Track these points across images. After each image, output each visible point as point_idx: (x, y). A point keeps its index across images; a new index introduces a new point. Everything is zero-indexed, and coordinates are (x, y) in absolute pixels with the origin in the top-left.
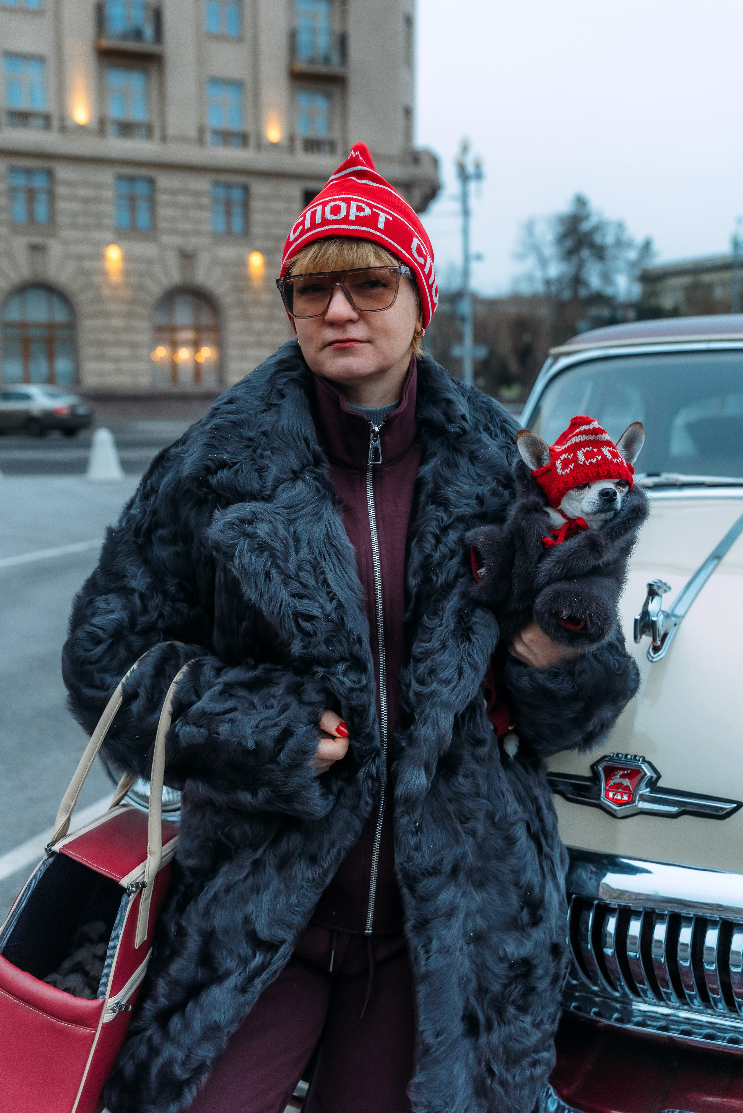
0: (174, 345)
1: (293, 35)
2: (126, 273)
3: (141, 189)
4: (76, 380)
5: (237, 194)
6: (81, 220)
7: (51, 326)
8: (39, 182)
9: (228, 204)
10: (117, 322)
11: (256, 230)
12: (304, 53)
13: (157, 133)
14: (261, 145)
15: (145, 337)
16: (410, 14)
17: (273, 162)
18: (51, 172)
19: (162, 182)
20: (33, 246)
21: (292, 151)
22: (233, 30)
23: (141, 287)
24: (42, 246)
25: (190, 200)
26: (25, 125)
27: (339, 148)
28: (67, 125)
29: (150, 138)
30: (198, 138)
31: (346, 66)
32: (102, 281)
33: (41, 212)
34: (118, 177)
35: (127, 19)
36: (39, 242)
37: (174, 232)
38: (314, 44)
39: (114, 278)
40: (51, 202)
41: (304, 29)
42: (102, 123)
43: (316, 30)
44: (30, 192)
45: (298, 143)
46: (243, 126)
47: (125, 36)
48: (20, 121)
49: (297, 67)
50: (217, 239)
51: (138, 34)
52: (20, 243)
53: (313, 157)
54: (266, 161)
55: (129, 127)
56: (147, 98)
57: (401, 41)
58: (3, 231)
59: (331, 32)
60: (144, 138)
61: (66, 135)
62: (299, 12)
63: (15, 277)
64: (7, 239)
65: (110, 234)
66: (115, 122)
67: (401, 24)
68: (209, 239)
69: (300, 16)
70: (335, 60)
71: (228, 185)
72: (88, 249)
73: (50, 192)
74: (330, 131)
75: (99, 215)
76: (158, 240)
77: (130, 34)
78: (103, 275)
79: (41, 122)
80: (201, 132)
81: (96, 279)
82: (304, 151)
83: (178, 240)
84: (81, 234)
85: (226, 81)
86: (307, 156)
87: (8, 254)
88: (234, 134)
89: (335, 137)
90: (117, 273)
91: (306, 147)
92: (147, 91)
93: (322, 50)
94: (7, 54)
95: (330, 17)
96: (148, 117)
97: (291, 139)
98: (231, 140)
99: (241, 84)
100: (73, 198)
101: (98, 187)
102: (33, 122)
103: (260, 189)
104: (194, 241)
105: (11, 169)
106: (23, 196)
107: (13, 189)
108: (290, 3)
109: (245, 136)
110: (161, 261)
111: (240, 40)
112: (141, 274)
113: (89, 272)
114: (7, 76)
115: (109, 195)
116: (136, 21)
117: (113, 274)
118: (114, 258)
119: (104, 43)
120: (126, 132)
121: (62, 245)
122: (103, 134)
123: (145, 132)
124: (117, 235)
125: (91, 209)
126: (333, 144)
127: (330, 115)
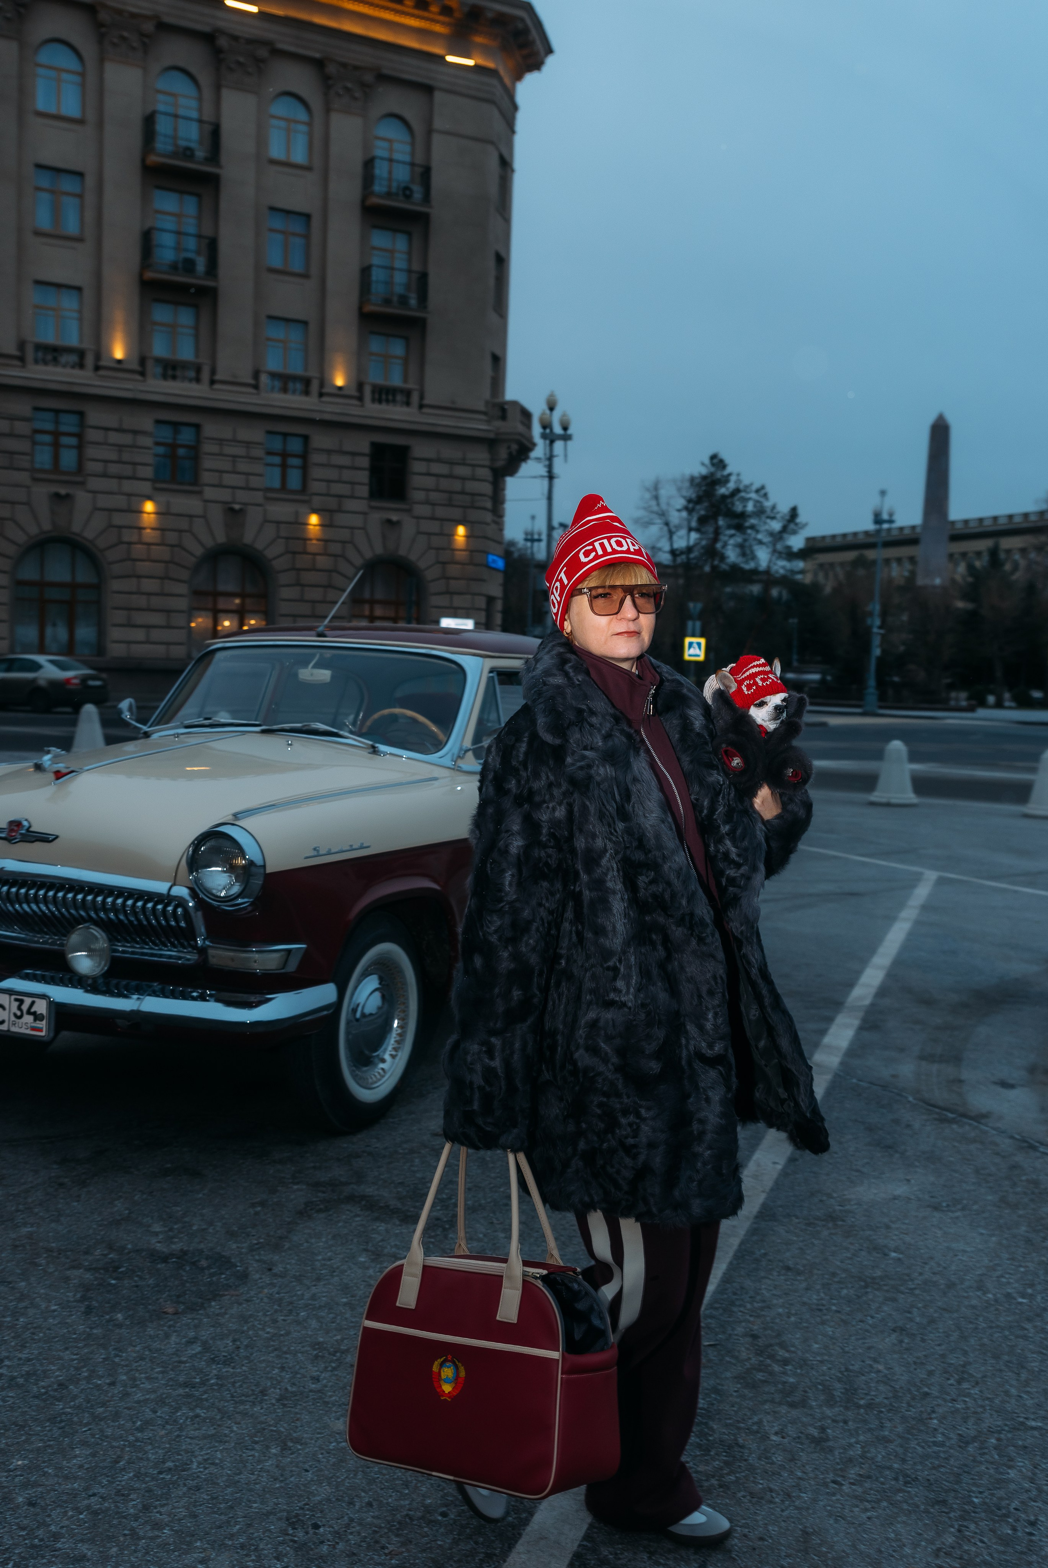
0: (216, 614)
1: (366, 272)
2: (162, 529)
3: (185, 436)
4: (100, 648)
5: (295, 446)
6: (113, 469)
7: (73, 586)
8: (69, 424)
9: (284, 455)
10: (149, 585)
11: (316, 487)
12: (378, 289)
13: (205, 375)
14: (325, 390)
15: (182, 604)
16: (503, 253)
17: (338, 411)
18: (81, 414)
19: (211, 428)
20: (57, 495)
21: (360, 399)
22: (297, 266)
23: (179, 546)
24: (68, 496)
25: (240, 451)
26: (55, 361)
27: (415, 398)
28: (103, 363)
29: (198, 380)
30: (252, 382)
31: (425, 307)
32: (135, 538)
33: (68, 458)
34: (158, 422)
35: (178, 248)
36: (63, 491)
37: (220, 486)
38: (389, 283)
39: (149, 535)
40: (80, 447)
41: (378, 266)
42: (143, 361)
43: (392, 269)
44: (56, 434)
45: (367, 391)
46: (306, 369)
47: (174, 267)
48: (49, 357)
49: (369, 308)
50: (270, 495)
51: (189, 266)
52: (42, 492)
53: (384, 406)
54: (330, 409)
55: (174, 368)
56: (197, 336)
57: (492, 282)
58: (23, 477)
59: (409, 271)
60: (190, 380)
61: (102, 372)
62: (374, 248)
63: (33, 530)
64: (28, 487)
65: (146, 487)
66: (158, 361)
67: (491, 263)
68: (260, 494)
69: (376, 252)
70: (413, 302)
71: (285, 435)
72: (120, 501)
73: (79, 436)
74: (405, 379)
75: (135, 464)
76: (200, 493)
77: (180, 265)
78: (136, 531)
79: (73, 358)
80: (256, 374)
81: (128, 536)
82: (373, 400)
83: (225, 495)
84: (113, 484)
85: (287, 320)
86: (377, 406)
87: (27, 503)
88: (294, 378)
89: (410, 385)
90: (153, 529)
91: (377, 396)
92: (196, 328)
93: (399, 290)
94: (38, 282)
95: (409, 253)
96: (197, 356)
97: (360, 386)
98: (291, 385)
99: (305, 323)
100: (105, 443)
101: (135, 432)
102: (64, 359)
103: (321, 440)
104: (243, 496)
105: (36, 409)
106: (47, 438)
107: (36, 431)
108: (364, 238)
109: (307, 382)
110: (204, 517)
111: (306, 276)
112: (180, 531)
113: (120, 527)
114: (37, 307)
115: (148, 441)
116: (186, 250)
117: (148, 531)
118: (149, 513)
119: (149, 275)
120: (170, 372)
121: (90, 495)
122: (143, 374)
123: (192, 374)
124: (156, 489)
125: (126, 457)
126: (408, 393)
127: (406, 361)
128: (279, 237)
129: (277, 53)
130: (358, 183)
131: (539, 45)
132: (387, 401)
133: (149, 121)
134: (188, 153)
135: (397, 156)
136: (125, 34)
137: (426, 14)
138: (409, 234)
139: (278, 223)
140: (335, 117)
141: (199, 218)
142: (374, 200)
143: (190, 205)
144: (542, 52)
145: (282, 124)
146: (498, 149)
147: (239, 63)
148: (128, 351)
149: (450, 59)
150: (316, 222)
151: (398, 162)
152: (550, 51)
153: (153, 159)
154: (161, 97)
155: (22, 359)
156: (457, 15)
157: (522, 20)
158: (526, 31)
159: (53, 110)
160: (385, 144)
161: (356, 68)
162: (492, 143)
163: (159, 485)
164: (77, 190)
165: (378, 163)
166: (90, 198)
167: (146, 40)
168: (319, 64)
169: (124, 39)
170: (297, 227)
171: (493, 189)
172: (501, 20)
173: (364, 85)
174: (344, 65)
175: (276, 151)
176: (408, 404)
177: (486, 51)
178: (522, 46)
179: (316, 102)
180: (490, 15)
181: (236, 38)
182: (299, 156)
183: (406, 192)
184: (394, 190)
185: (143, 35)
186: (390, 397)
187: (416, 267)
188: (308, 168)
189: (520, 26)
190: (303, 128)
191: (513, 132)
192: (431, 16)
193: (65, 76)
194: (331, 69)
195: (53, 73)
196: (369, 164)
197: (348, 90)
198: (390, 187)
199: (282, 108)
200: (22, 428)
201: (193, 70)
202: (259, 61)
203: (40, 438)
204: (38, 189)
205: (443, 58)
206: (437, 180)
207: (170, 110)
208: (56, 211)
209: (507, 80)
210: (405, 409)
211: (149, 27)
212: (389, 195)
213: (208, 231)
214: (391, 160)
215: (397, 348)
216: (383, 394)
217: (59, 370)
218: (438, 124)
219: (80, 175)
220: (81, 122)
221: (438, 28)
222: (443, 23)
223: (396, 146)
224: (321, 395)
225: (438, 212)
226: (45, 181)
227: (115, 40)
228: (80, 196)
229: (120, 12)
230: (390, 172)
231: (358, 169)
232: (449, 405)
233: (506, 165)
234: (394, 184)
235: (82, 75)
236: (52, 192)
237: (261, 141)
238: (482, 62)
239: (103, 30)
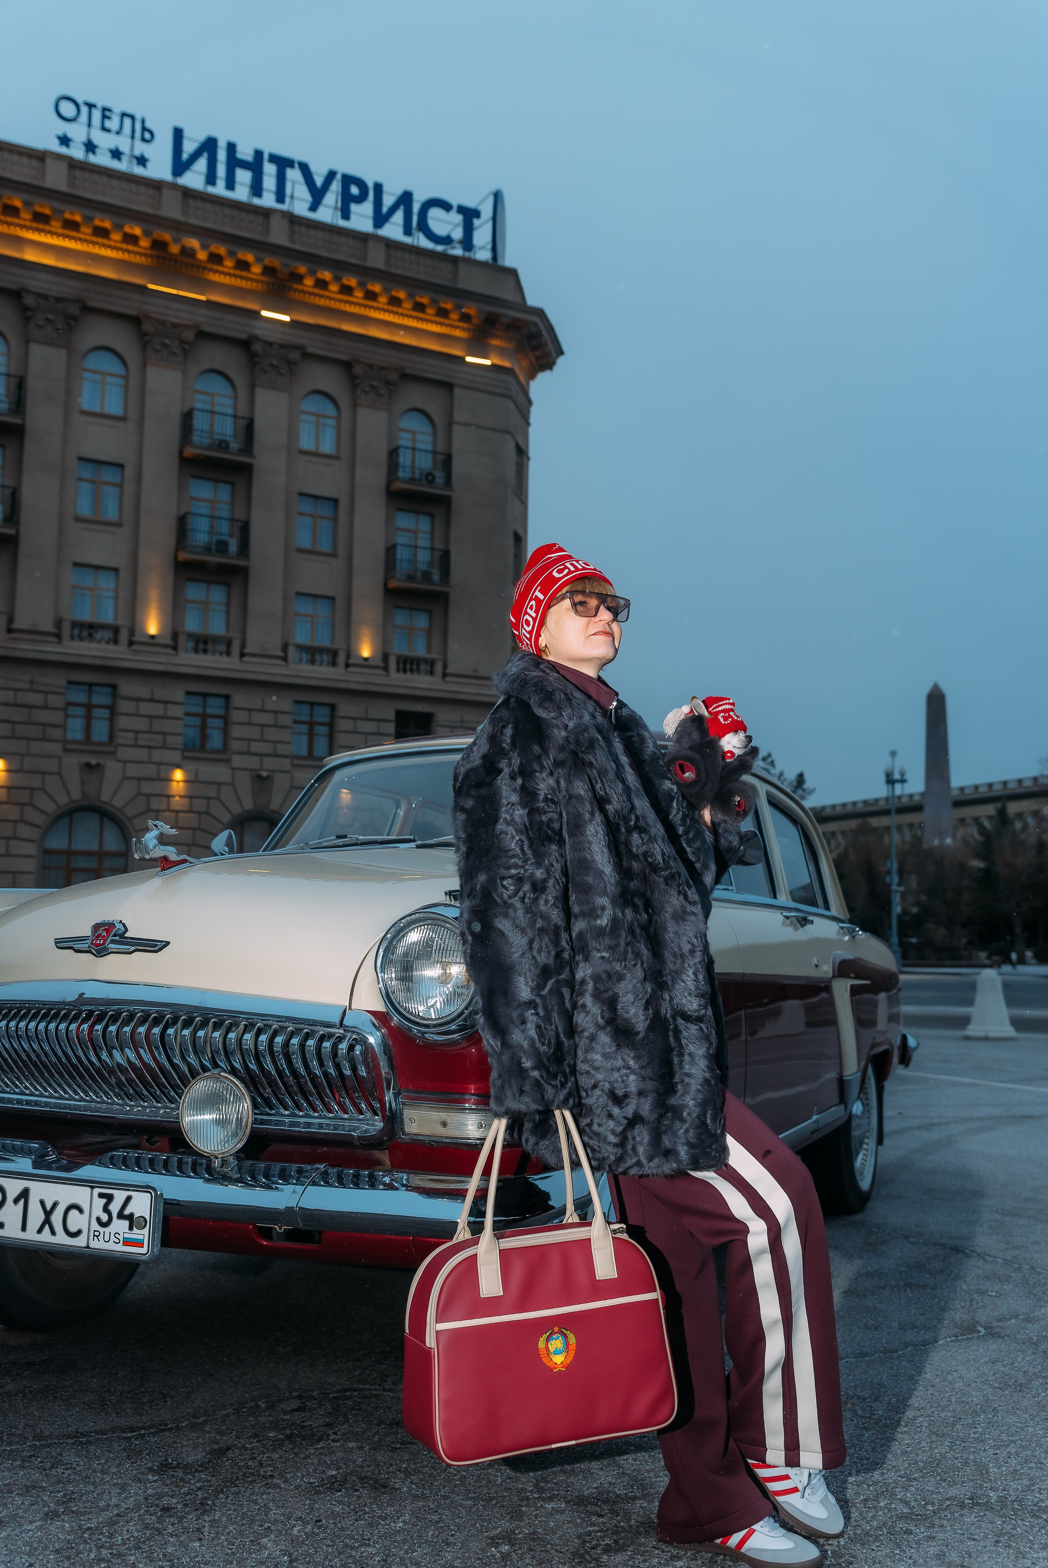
1: (391, 550)
2: (191, 798)
3: (215, 707)
5: (322, 715)
6: (143, 739)
7: (100, 855)
8: (101, 698)
9: (311, 724)
12: (402, 568)
13: (236, 648)
14: (351, 661)
16: (521, 533)
17: (364, 680)
18: (114, 687)
19: (238, 699)
20: (88, 765)
21: (386, 669)
22: (325, 545)
23: (208, 813)
24: (98, 765)
25: (268, 719)
26: (91, 637)
27: (439, 667)
28: (136, 638)
29: (228, 653)
30: (282, 654)
31: (448, 582)
32: (164, 806)
33: (100, 731)
34: (188, 693)
35: (211, 532)
36: (93, 762)
37: (249, 753)
38: (414, 561)
39: (177, 802)
40: (112, 720)
41: (402, 545)
42: (175, 636)
43: (416, 547)
44: (89, 707)
45: (393, 661)
46: (333, 642)
47: (208, 549)
48: (85, 634)
49: (393, 584)
50: (296, 762)
51: (222, 547)
52: (72, 762)
53: (408, 675)
54: (356, 679)
55: (205, 642)
56: (228, 612)
57: (511, 558)
58: (55, 748)
59: (432, 549)
60: (221, 654)
61: (135, 647)
62: (398, 529)
63: (63, 799)
64: (60, 758)
65: (176, 756)
66: (190, 636)
67: (511, 541)
68: (288, 761)
69: (399, 533)
70: (436, 577)
71: (312, 704)
72: (150, 770)
73: (112, 708)
74: (429, 650)
75: (165, 734)
76: (229, 761)
77: (214, 547)
78: (165, 799)
79: (108, 634)
80: (285, 647)
81: (155, 804)
82: (398, 670)
83: (253, 763)
84: (143, 754)
85: (315, 596)
86: (401, 675)
87: (59, 774)
88: (322, 650)
89: (433, 656)
90: (181, 796)
91: (401, 666)
92: (228, 605)
93: (422, 567)
94: (76, 564)
95: (432, 533)
96: (228, 630)
97: (385, 657)
98: (318, 657)
99: (332, 599)
100: (137, 715)
101: (166, 703)
102: (98, 635)
103: (346, 708)
104: (271, 763)
105: (70, 683)
106: (80, 711)
107: (69, 704)
108: (389, 521)
109: (334, 653)
110: (232, 784)
111: (333, 555)
112: (208, 798)
113: (148, 796)
114: (74, 587)
115: (176, 711)
116: (220, 534)
117: (177, 798)
118: (178, 782)
119: (183, 556)
120: (201, 646)
121: (121, 764)
122: (175, 648)
123: (223, 648)
124: (184, 758)
125: (157, 726)
126: (432, 663)
127: (429, 632)
128: (309, 520)
129: (307, 356)
130: (383, 469)
131: (551, 347)
132: (412, 671)
133: (187, 418)
134: (223, 445)
135: (419, 446)
136: (167, 342)
137: (446, 321)
138: (432, 516)
139: (307, 507)
140: (361, 412)
141: (232, 503)
142: (399, 485)
143: (224, 493)
144: (554, 354)
145: (313, 419)
146: (514, 438)
147: (272, 365)
148: (162, 626)
149: (469, 359)
150: (343, 506)
151: (421, 450)
152: (561, 352)
153: (189, 451)
154: (199, 396)
155: (58, 636)
156: (475, 321)
157: (536, 325)
158: (539, 334)
159: (97, 409)
160: (409, 436)
161: (381, 368)
162: (509, 433)
163: (187, 754)
164: (118, 480)
165: (401, 452)
166: (129, 487)
167: (186, 347)
168: (347, 365)
169: (165, 345)
170: (325, 510)
171: (511, 475)
172: (515, 326)
173: (388, 383)
174: (371, 366)
175: (306, 442)
176: (432, 673)
177: (502, 352)
178: (534, 348)
179: (344, 399)
180: (505, 321)
181: (270, 344)
182: (328, 446)
183: (429, 477)
184: (417, 476)
185: (182, 342)
186: (415, 667)
187: (438, 545)
188: (336, 458)
189: (534, 330)
190: (333, 422)
191: (528, 424)
192: (452, 323)
193: (109, 379)
194: (358, 370)
195: (99, 377)
196: (393, 453)
197: (373, 387)
198: (413, 473)
199: (312, 405)
200: (55, 701)
201: (230, 373)
202: (290, 363)
203: (72, 711)
204: (80, 479)
205: (463, 359)
206: (457, 467)
207: (208, 407)
208: (97, 500)
209: (522, 379)
210: (429, 678)
211: (189, 335)
212: (412, 480)
213: (240, 515)
214: (414, 449)
215: (421, 621)
216: (408, 664)
217: (94, 645)
218: (458, 416)
219: (121, 466)
220: (123, 419)
221: (457, 333)
222: (462, 329)
223: (419, 437)
224: (347, 666)
225: (459, 495)
226: (86, 472)
227: (158, 347)
228: (120, 486)
229: (163, 323)
230: (413, 461)
231: (383, 457)
232: (472, 673)
233: (522, 453)
234: (417, 471)
235: (126, 378)
236: (93, 482)
237: (292, 434)
238: (498, 362)
239: (147, 338)
